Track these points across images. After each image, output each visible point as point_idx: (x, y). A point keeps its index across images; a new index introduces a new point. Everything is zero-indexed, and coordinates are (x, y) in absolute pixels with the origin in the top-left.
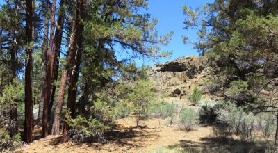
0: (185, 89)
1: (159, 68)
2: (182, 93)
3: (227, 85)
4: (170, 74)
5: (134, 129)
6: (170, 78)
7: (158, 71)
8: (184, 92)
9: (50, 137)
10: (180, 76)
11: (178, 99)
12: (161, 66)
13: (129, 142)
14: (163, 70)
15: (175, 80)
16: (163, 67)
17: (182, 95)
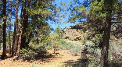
0: (81, 37)
1: (71, 28)
2: (80, 39)
3: (94, 36)
4: (75, 30)
5: (52, 55)
6: (75, 32)
7: (70, 29)
8: (81, 38)
9: (15, 57)
10: (80, 32)
11: (78, 41)
12: (71, 27)
13: (47, 60)
14: (72, 29)
15: (77, 33)
16: (72, 27)
17: (80, 40)
